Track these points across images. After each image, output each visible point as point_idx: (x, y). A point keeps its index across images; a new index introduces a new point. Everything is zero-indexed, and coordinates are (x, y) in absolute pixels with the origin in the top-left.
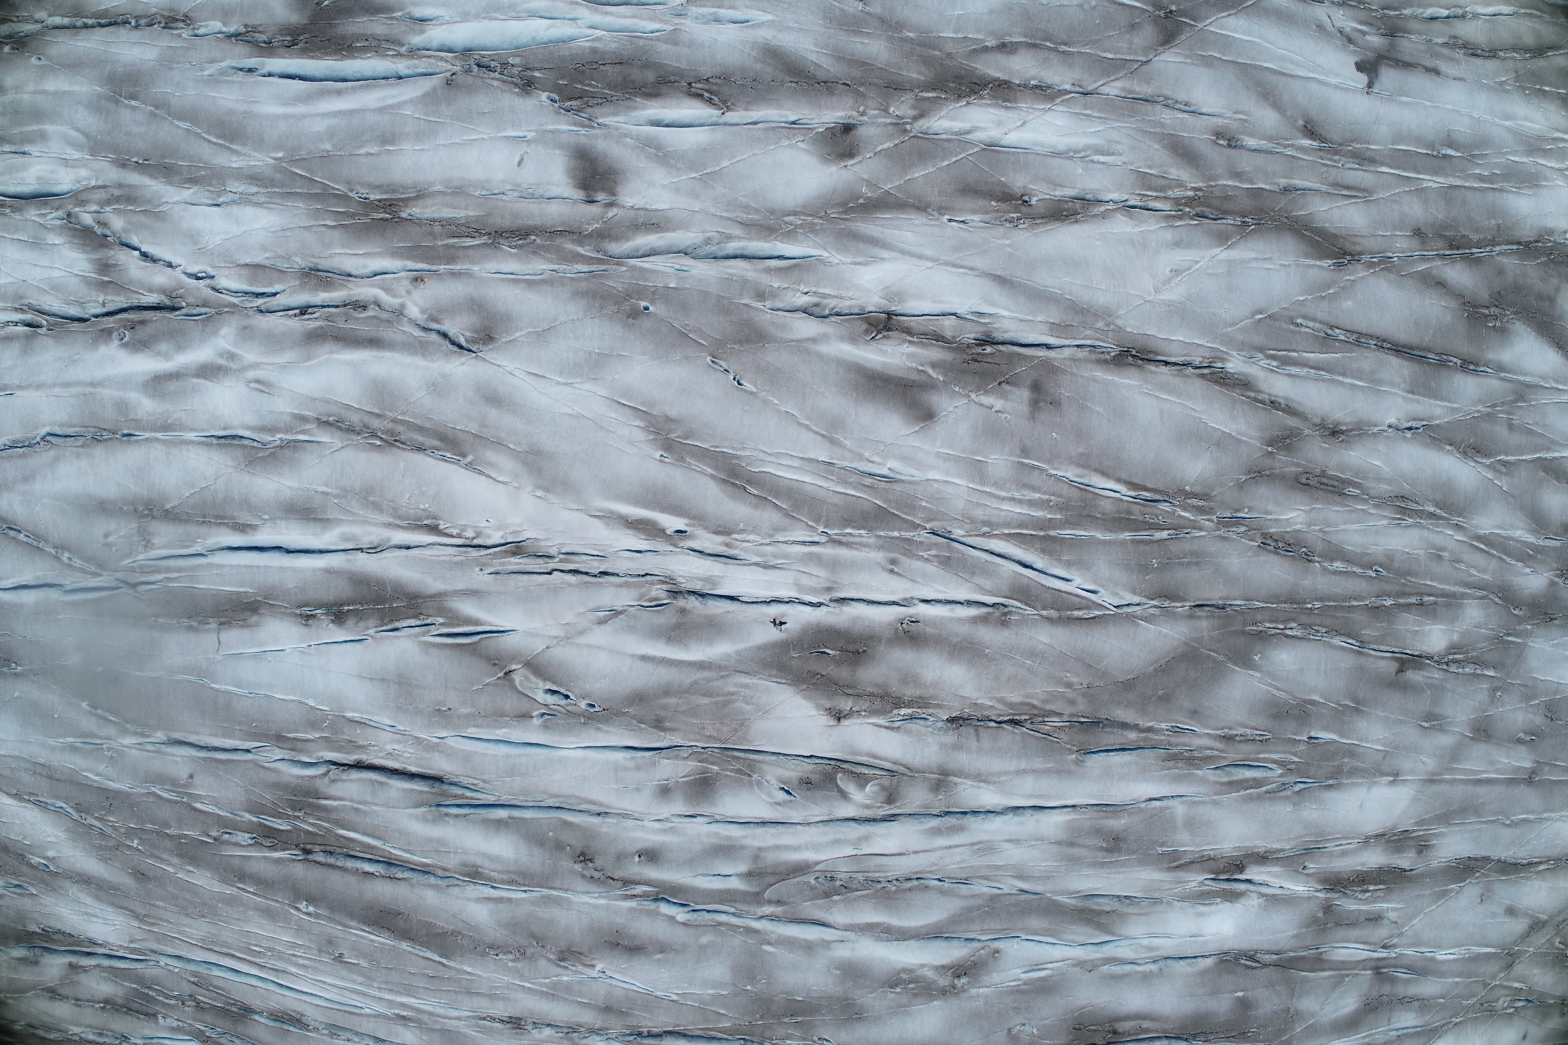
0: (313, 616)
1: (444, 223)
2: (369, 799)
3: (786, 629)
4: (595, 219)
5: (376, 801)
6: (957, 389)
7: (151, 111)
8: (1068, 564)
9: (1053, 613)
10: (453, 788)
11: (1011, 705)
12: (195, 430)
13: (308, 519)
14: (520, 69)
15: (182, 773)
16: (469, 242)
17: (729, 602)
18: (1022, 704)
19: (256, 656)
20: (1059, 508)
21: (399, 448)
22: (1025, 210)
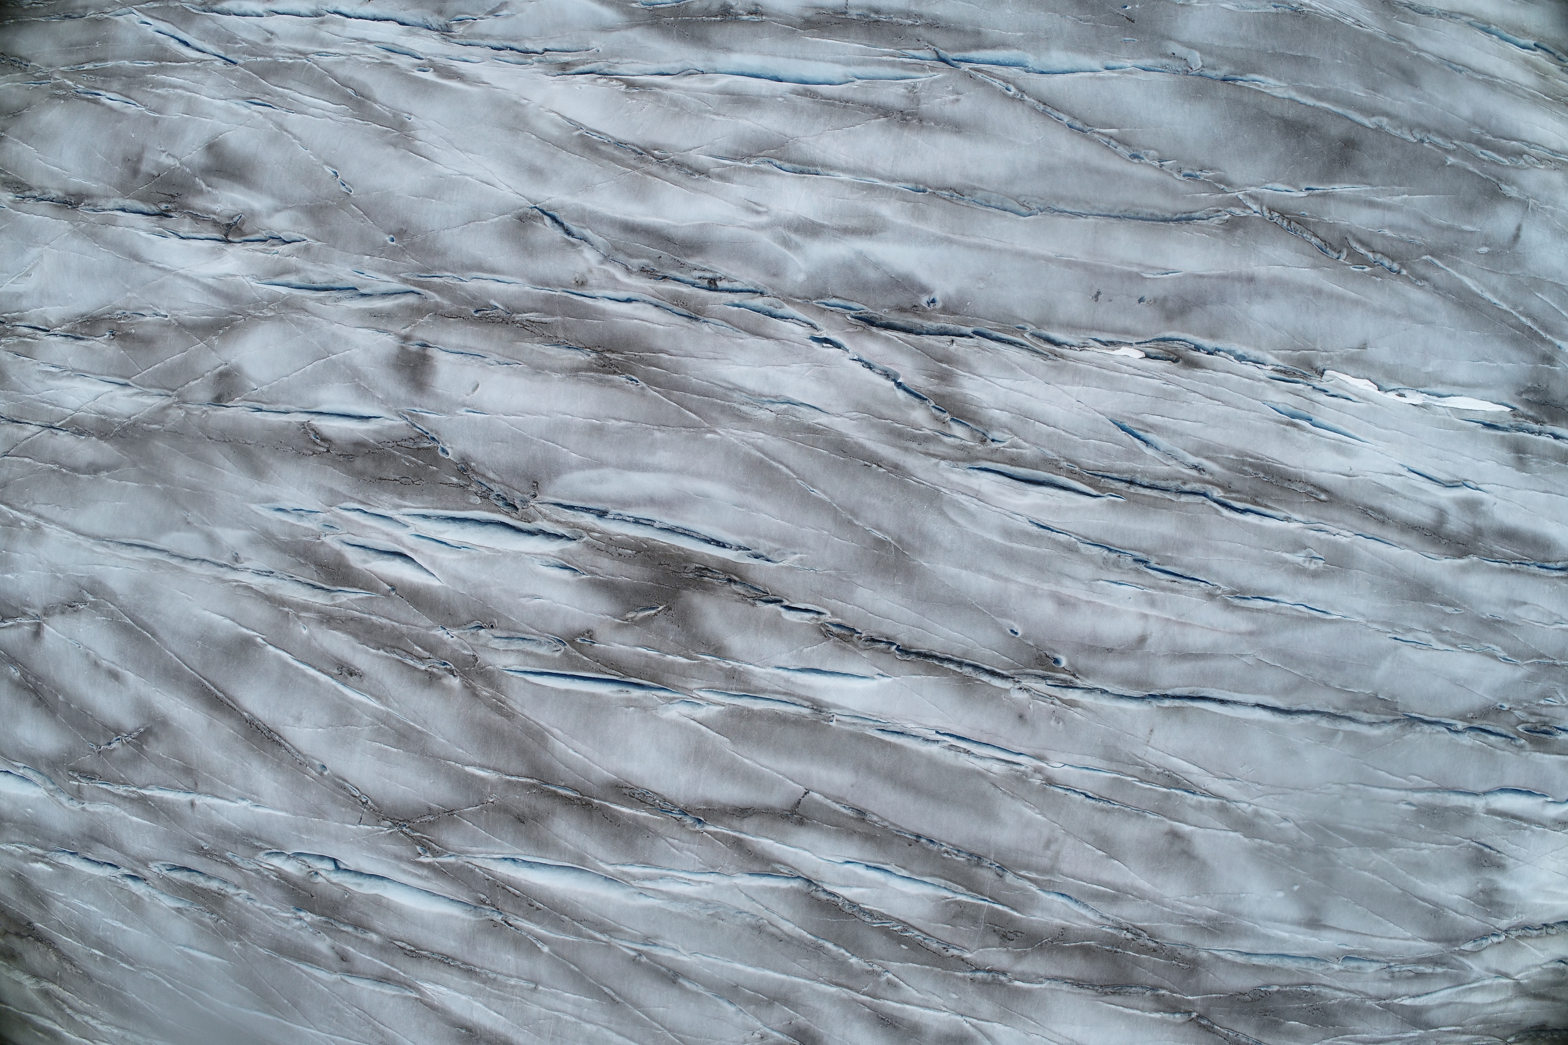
0: (750, 13)
1: (554, 340)
4: (421, 326)
6: (188, 170)
7: (857, 520)
9: (172, 4)
12: (837, 181)
13: (739, 95)
14: (470, 489)
16: (532, 316)
17: (405, 21)
21: (637, 146)
22: (115, 326)
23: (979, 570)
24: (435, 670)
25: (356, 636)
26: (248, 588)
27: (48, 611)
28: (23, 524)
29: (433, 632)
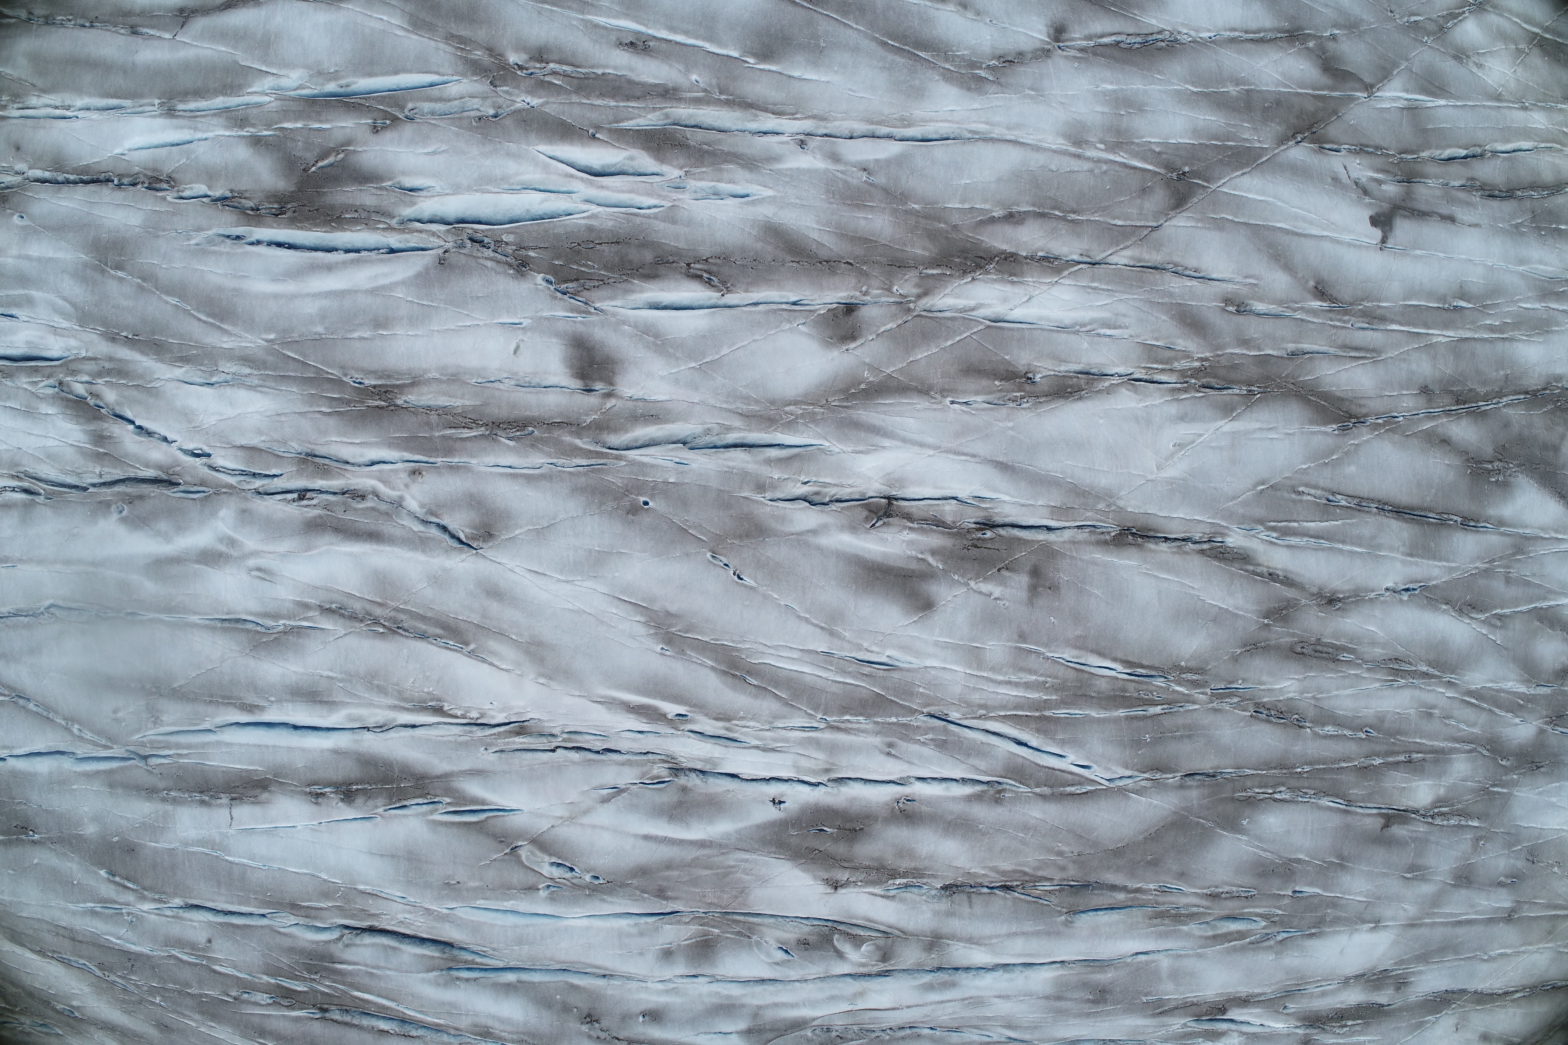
0: (323, 794)
1: (441, 412)
2: (382, 964)
3: (785, 808)
4: (593, 410)
5: (389, 966)
6: (956, 577)
7: (138, 283)
8: (1065, 743)
9: (1046, 791)
10: (463, 953)
11: (1004, 873)
12: (199, 614)
13: (314, 702)
14: (514, 248)
15: (201, 938)
16: (466, 433)
17: (729, 779)
18: (1014, 871)
19: (267, 832)
20: (1055, 689)
21: (402, 635)
22: (1028, 388)
23: (39, 260)
24: (538, 65)
25: (630, 82)
26: (779, 114)
27: (1044, 53)
28: (1100, 147)
29: (541, 101)
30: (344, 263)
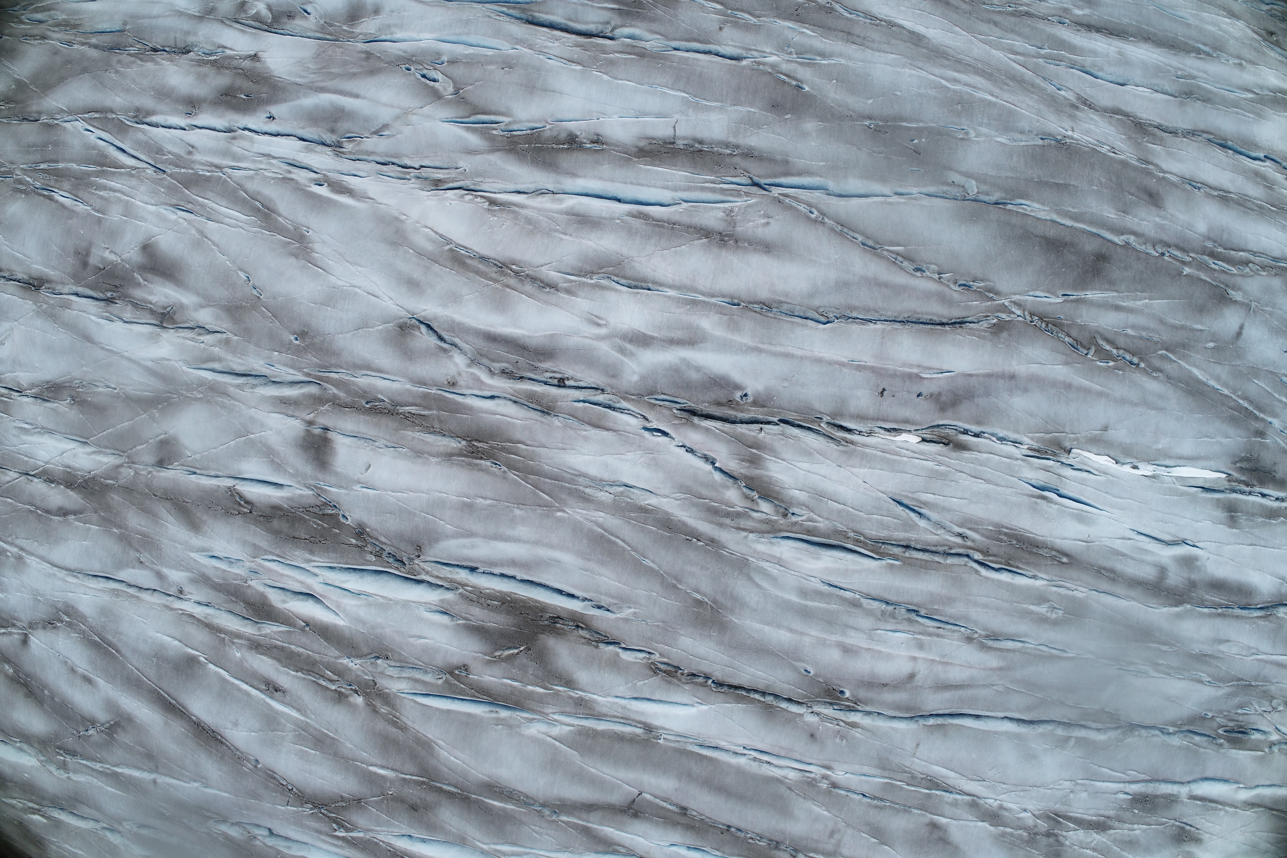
0: (593, 142)
1: (431, 429)
2: (579, 8)
3: (266, 113)
4: (322, 413)
5: (574, 5)
6: (127, 266)
7: (680, 585)
8: (95, 147)
9: (110, 116)
10: (518, 15)
11: (153, 60)
12: (665, 296)
13: (583, 216)
14: (366, 549)
15: (728, 33)
16: (413, 409)
17: (305, 137)
18: (146, 61)
19: (646, 114)
20: (91, 185)
21: (499, 262)
22: (74, 394)
23: (779, 626)
24: (343, 690)
25: (279, 661)
26: (191, 616)
27: (32, 625)
28: (9, 554)
29: (340, 661)
30: (502, 565)
